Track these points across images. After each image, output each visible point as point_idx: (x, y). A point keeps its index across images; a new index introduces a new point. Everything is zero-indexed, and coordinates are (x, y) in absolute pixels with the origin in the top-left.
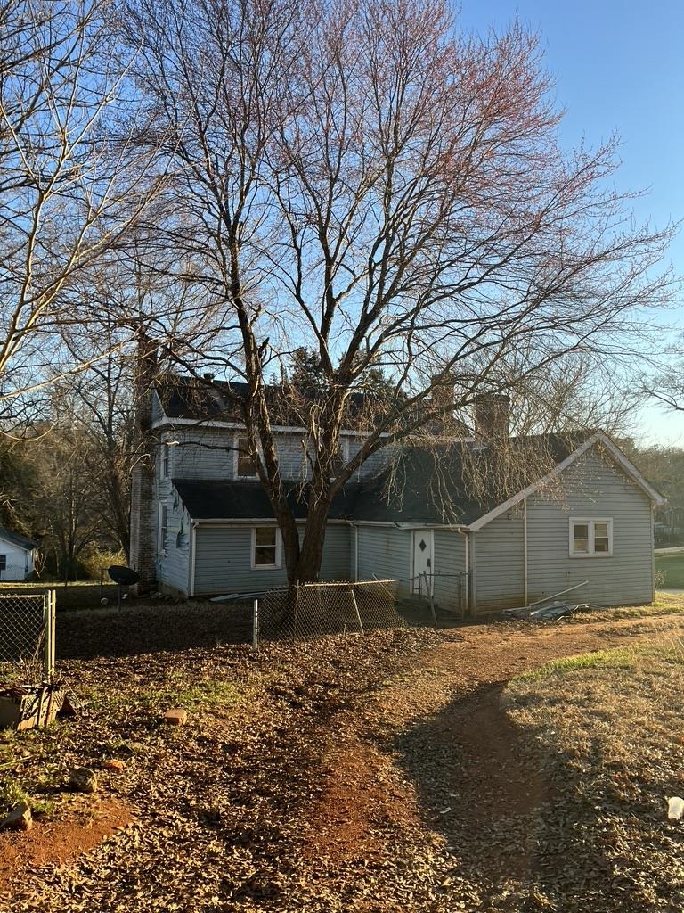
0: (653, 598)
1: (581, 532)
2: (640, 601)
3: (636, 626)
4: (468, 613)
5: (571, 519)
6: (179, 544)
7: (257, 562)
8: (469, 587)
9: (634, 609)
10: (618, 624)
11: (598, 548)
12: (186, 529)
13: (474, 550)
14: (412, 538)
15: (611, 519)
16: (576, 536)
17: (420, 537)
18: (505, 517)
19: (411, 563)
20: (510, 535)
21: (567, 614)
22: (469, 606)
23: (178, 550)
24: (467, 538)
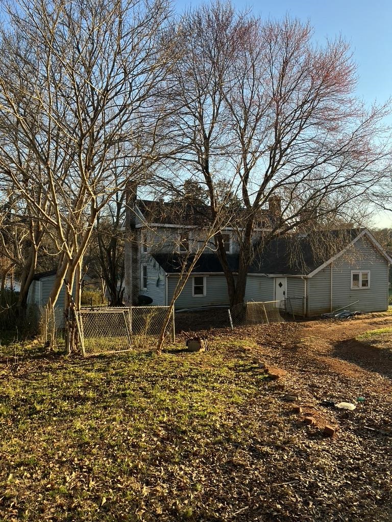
0: (387, 308)
1: (356, 277)
2: (382, 310)
3: (385, 320)
4: (306, 315)
5: (352, 271)
6: (158, 285)
7: (195, 294)
8: (307, 304)
9: (379, 313)
10: (375, 320)
11: (363, 285)
12: (162, 278)
13: (309, 287)
14: (274, 282)
15: (369, 271)
16: (354, 279)
17: (278, 281)
18: (323, 271)
19: (274, 293)
20: (324, 279)
21: (351, 315)
22: (306, 313)
23: (157, 288)
24: (305, 281)
